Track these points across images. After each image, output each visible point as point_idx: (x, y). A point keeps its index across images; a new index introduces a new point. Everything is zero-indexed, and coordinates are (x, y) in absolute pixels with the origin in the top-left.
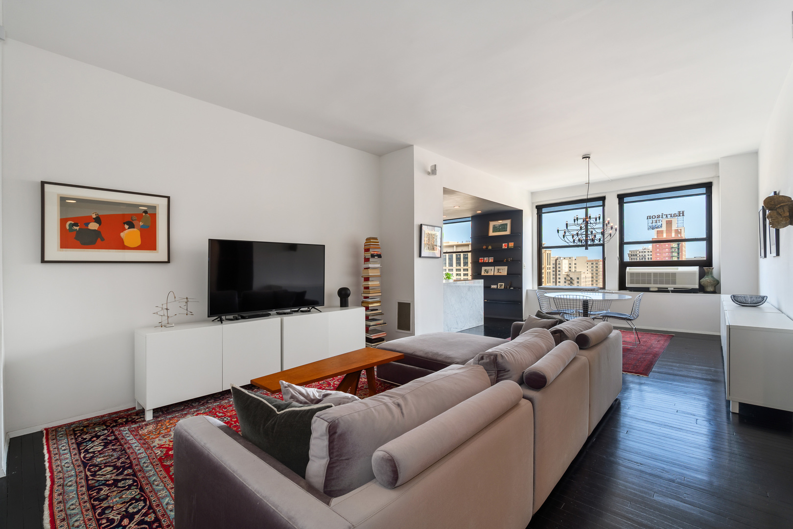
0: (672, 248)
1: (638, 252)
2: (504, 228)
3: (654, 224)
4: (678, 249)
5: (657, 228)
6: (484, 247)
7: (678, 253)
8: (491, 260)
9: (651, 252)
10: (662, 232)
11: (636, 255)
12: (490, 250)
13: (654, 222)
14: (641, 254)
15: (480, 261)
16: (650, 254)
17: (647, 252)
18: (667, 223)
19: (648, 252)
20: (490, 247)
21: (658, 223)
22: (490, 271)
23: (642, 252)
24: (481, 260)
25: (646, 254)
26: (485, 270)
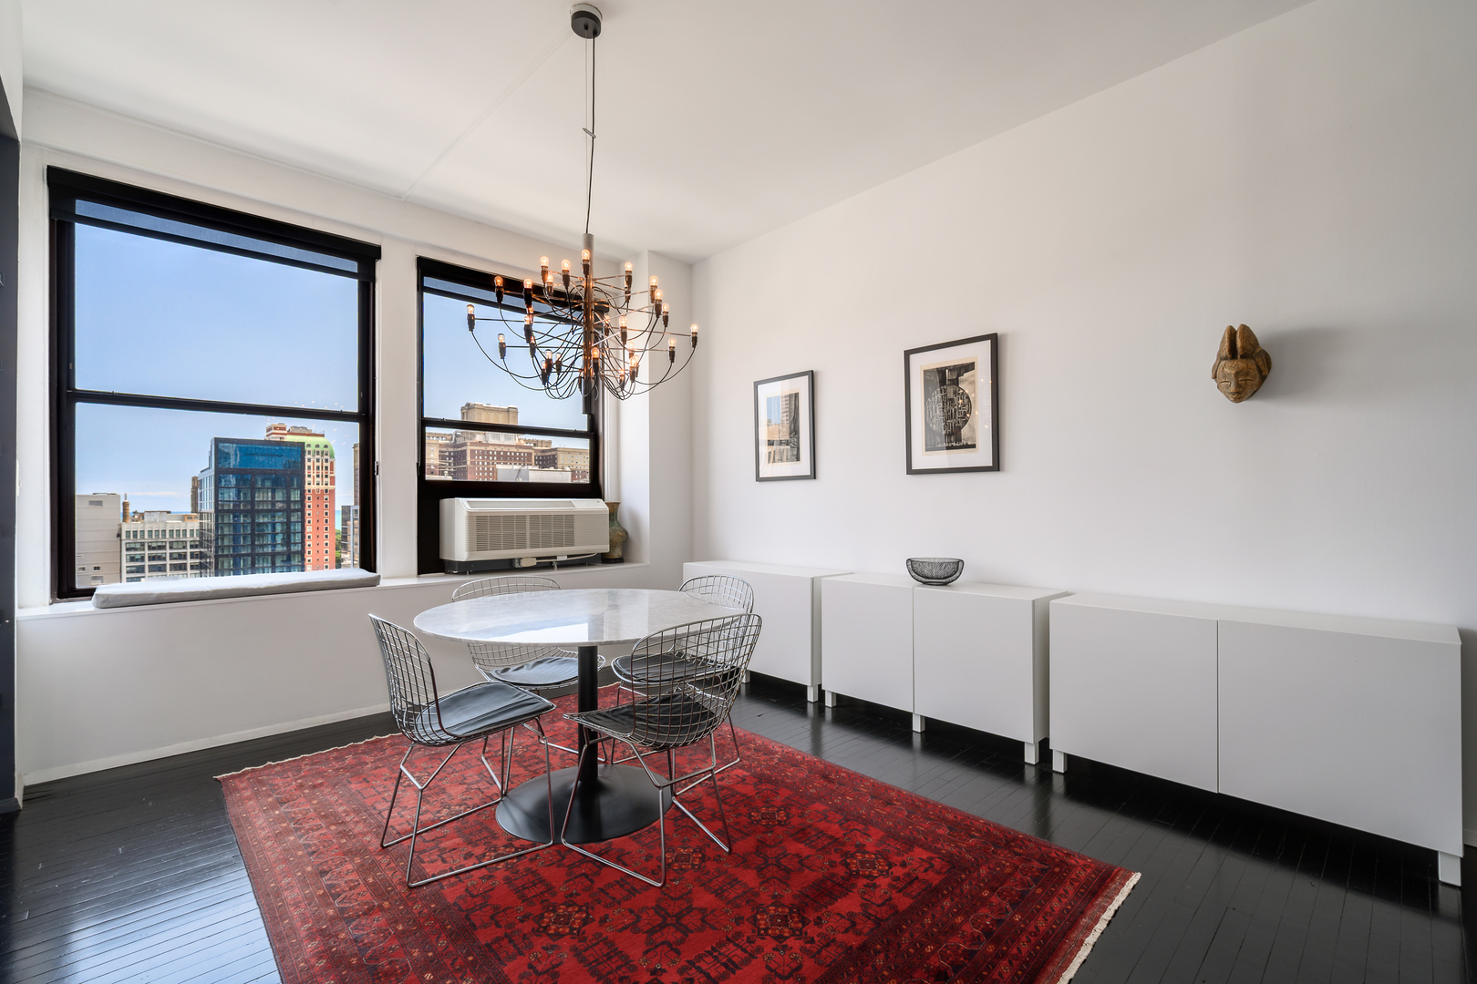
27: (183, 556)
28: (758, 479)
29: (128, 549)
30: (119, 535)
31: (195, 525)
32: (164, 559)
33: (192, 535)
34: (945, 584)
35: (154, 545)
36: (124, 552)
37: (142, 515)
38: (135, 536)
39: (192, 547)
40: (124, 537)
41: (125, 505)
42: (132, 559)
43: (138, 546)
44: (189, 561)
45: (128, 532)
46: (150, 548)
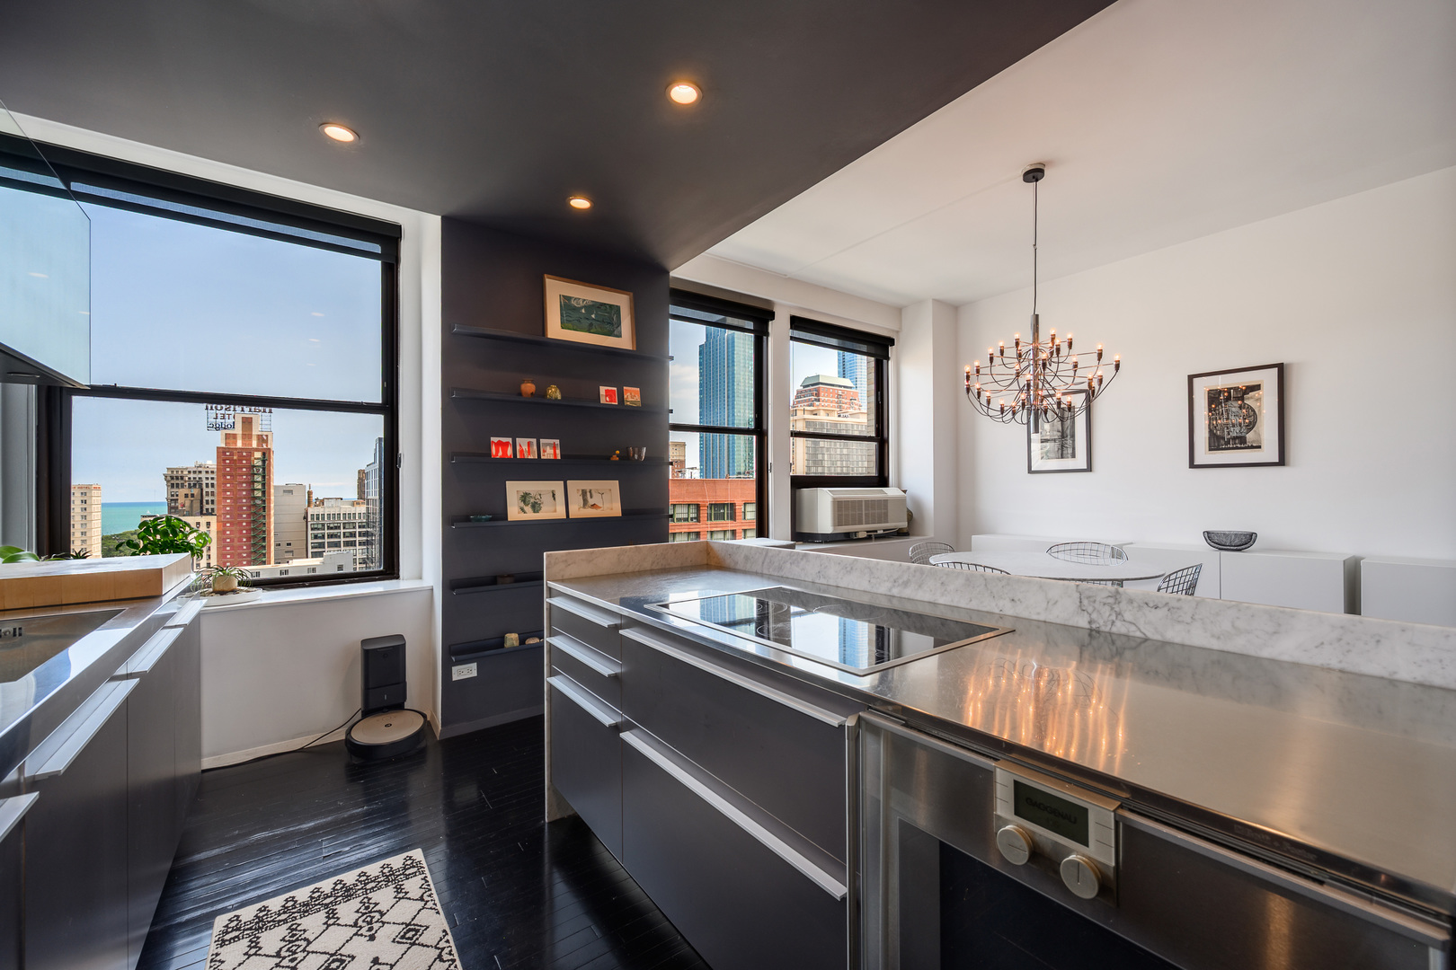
0: (254, 466)
1: (186, 473)
2: (606, 320)
3: (219, 421)
4: (264, 469)
5: (225, 428)
6: (528, 387)
7: (264, 477)
8: (550, 450)
9: (212, 472)
10: (235, 436)
11: (182, 478)
12: (554, 405)
13: (219, 416)
14: (192, 476)
15: (496, 452)
16: (210, 476)
17: (204, 473)
18: (243, 422)
19: (207, 472)
20: (554, 393)
21: (227, 420)
22: (547, 499)
23: (195, 472)
24: (501, 447)
25: (203, 475)
26: (524, 498)
27: (353, 535)
28: (1030, 471)
29: (312, 529)
30: (306, 518)
31: (362, 509)
32: (340, 537)
33: (360, 518)
34: (1240, 550)
35: (332, 525)
36: (310, 532)
37: (322, 502)
38: (318, 519)
39: (360, 527)
40: (309, 519)
41: (310, 493)
42: (316, 537)
43: (320, 526)
44: (358, 539)
45: (312, 515)
46: (329, 528)
